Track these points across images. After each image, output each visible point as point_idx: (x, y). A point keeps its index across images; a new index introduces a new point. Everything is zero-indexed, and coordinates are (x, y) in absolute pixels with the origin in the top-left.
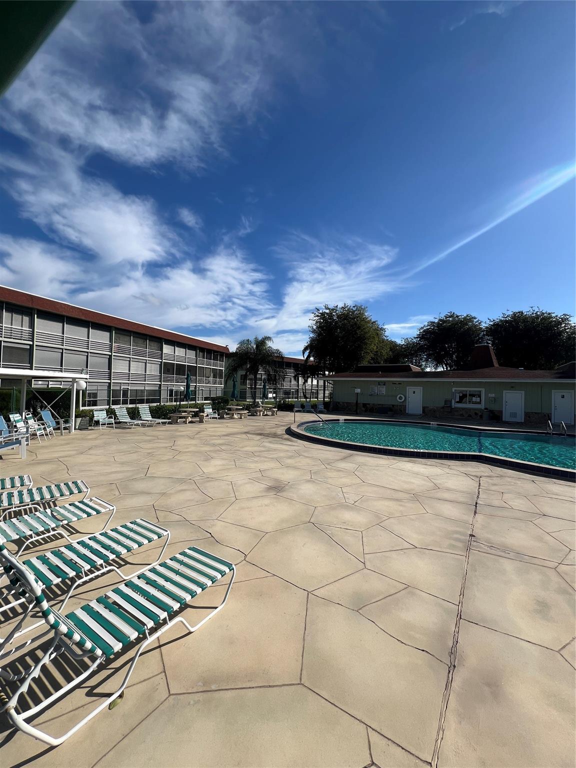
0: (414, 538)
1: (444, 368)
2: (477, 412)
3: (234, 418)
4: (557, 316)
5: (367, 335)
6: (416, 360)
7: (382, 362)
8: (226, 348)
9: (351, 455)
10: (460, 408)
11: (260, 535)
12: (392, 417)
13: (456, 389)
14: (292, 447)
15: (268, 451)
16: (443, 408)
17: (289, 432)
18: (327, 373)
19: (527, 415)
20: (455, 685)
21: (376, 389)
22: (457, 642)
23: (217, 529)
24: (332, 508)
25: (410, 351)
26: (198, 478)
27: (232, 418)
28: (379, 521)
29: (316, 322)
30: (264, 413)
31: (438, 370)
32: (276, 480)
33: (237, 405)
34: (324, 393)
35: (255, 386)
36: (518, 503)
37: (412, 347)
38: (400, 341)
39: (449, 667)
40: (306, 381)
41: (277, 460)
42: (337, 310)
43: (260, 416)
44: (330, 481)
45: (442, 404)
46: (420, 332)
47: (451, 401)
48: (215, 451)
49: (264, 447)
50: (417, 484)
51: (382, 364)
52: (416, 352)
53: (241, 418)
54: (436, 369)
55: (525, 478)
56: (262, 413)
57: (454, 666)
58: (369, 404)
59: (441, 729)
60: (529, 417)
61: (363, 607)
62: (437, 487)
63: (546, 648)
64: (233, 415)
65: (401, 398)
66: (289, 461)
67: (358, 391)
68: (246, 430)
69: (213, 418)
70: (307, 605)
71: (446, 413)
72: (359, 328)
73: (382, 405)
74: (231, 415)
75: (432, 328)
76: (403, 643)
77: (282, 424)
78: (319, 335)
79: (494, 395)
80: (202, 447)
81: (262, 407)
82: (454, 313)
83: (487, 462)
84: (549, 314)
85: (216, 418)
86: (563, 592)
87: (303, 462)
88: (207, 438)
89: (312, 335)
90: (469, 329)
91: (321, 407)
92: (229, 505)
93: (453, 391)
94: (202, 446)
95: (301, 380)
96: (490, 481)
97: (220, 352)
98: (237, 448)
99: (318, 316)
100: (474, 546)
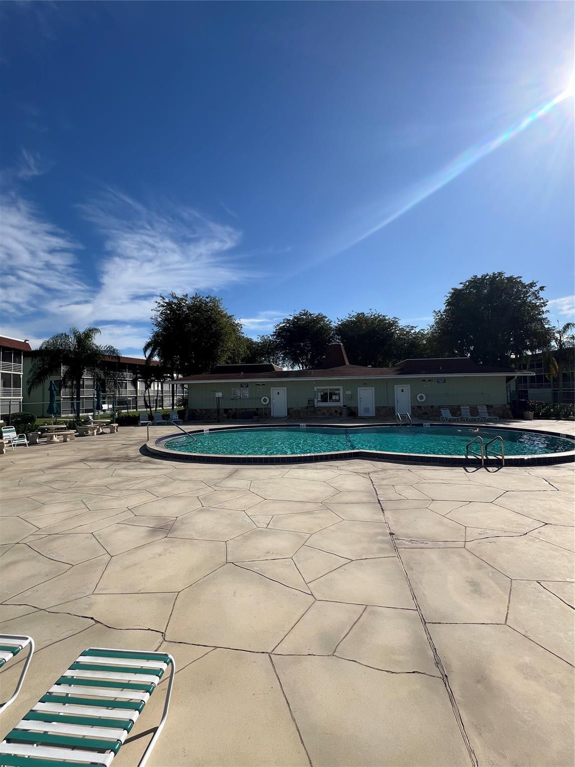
0: (346, 551)
1: (300, 367)
2: (337, 410)
3: (54, 442)
4: (389, 319)
5: (223, 331)
6: (273, 359)
7: (240, 362)
8: (25, 344)
9: (237, 470)
10: (321, 407)
11: (170, 599)
12: (258, 421)
13: (318, 388)
14: (161, 471)
15: (127, 481)
16: (307, 408)
17: (145, 451)
18: (175, 375)
19: (378, 409)
20: (457, 695)
21: (238, 393)
22: (435, 649)
23: (101, 607)
24: (246, 538)
25: (266, 349)
26: (32, 538)
27: (50, 442)
28: (304, 542)
29: (161, 313)
30: (98, 430)
31: (295, 370)
32: (158, 518)
33: (55, 424)
34: (173, 400)
35: (78, 394)
36: (410, 493)
37: (269, 345)
38: (256, 339)
39: (443, 680)
40: (148, 387)
41: (147, 490)
42: (186, 300)
43: (93, 435)
44: (227, 505)
45: (306, 404)
46: (276, 330)
47: (314, 401)
48: (43, 494)
49: (119, 476)
50: (320, 491)
51: (240, 364)
52: (273, 350)
53: (65, 441)
54: (292, 368)
55: (402, 468)
56: (95, 431)
57: (446, 676)
58: (231, 409)
59: (471, 752)
60: (379, 411)
61: (336, 647)
62: (338, 491)
63: (497, 624)
64: (52, 437)
65: (265, 400)
66: (163, 490)
67: (219, 395)
68: (82, 455)
69: (18, 445)
70: (275, 672)
71: (310, 413)
72: (214, 322)
73: (246, 409)
74: (49, 439)
75: (288, 325)
76: (393, 673)
77: (130, 442)
78: (165, 329)
79: (350, 392)
80: (17, 490)
81: (94, 423)
82: (307, 311)
83: (366, 458)
84: (384, 316)
85: (25, 445)
86: (480, 567)
87: (183, 488)
88: (22, 475)
89: (156, 329)
90: (322, 327)
91: (175, 417)
92: (102, 568)
93: (315, 390)
94: (17, 488)
95: (140, 385)
96: (378, 476)
97: (14, 349)
98: (78, 484)
99: (163, 306)
100: (399, 544)
